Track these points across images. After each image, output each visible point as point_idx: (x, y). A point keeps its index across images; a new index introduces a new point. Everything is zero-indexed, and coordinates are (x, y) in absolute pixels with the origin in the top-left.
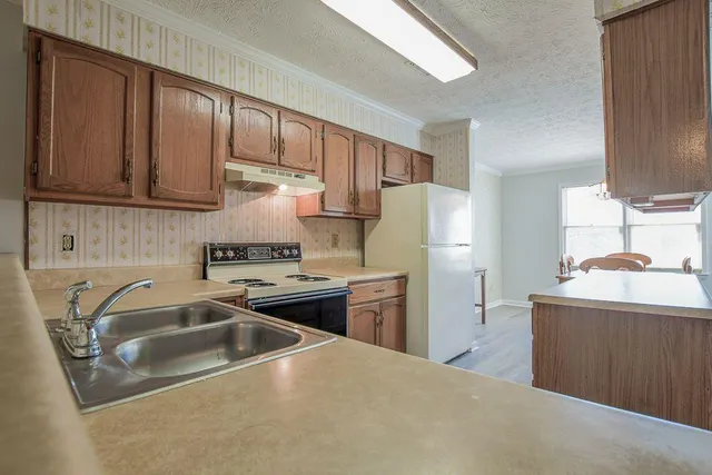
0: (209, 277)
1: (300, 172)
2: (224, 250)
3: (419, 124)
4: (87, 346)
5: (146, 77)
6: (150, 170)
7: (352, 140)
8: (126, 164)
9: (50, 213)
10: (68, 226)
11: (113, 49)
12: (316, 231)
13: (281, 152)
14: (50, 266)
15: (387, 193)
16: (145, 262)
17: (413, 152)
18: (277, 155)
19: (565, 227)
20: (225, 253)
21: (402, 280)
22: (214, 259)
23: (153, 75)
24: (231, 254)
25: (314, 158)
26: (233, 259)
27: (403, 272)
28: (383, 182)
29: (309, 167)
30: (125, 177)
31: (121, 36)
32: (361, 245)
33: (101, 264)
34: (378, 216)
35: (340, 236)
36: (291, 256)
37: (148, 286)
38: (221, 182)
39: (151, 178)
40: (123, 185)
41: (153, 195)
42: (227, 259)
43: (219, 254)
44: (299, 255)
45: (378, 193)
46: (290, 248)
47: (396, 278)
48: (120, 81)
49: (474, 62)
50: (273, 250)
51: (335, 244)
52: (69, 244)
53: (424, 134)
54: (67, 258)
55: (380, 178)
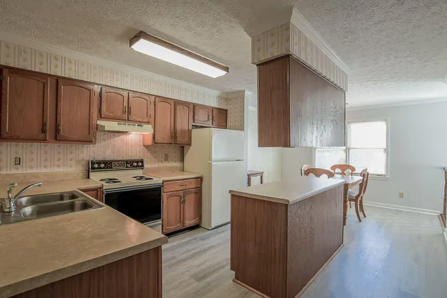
0: (91, 177)
1: (140, 124)
2: (99, 163)
3: (217, 93)
4: (10, 208)
5: (54, 81)
6: (56, 127)
7: (173, 105)
8: (44, 125)
9: (9, 147)
10: (17, 153)
11: (37, 70)
12: (155, 152)
13: (129, 113)
14: (9, 172)
15: (195, 131)
16: (56, 170)
17: (213, 109)
18: (126, 115)
19: (315, 148)
20: (99, 165)
21: (200, 179)
22: (93, 168)
23: (58, 80)
24: (102, 165)
25: (149, 115)
26: (104, 168)
27: (200, 175)
28: (193, 126)
29: (146, 120)
30: (44, 131)
31: (41, 64)
32: (182, 159)
33: (34, 171)
34: (190, 144)
35: (169, 155)
36: (137, 166)
37: (40, 185)
38: (94, 130)
39: (57, 131)
40: (42, 135)
41: (58, 138)
42: (101, 168)
43: (96, 166)
44: (142, 166)
45: (190, 132)
46: (137, 162)
47: (195, 178)
48: (41, 85)
49: (226, 69)
50: (127, 163)
51: (166, 159)
52: (18, 162)
53: (220, 98)
54: (17, 169)
55: (191, 123)
